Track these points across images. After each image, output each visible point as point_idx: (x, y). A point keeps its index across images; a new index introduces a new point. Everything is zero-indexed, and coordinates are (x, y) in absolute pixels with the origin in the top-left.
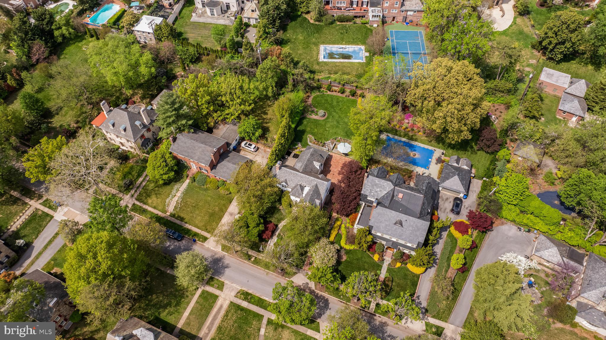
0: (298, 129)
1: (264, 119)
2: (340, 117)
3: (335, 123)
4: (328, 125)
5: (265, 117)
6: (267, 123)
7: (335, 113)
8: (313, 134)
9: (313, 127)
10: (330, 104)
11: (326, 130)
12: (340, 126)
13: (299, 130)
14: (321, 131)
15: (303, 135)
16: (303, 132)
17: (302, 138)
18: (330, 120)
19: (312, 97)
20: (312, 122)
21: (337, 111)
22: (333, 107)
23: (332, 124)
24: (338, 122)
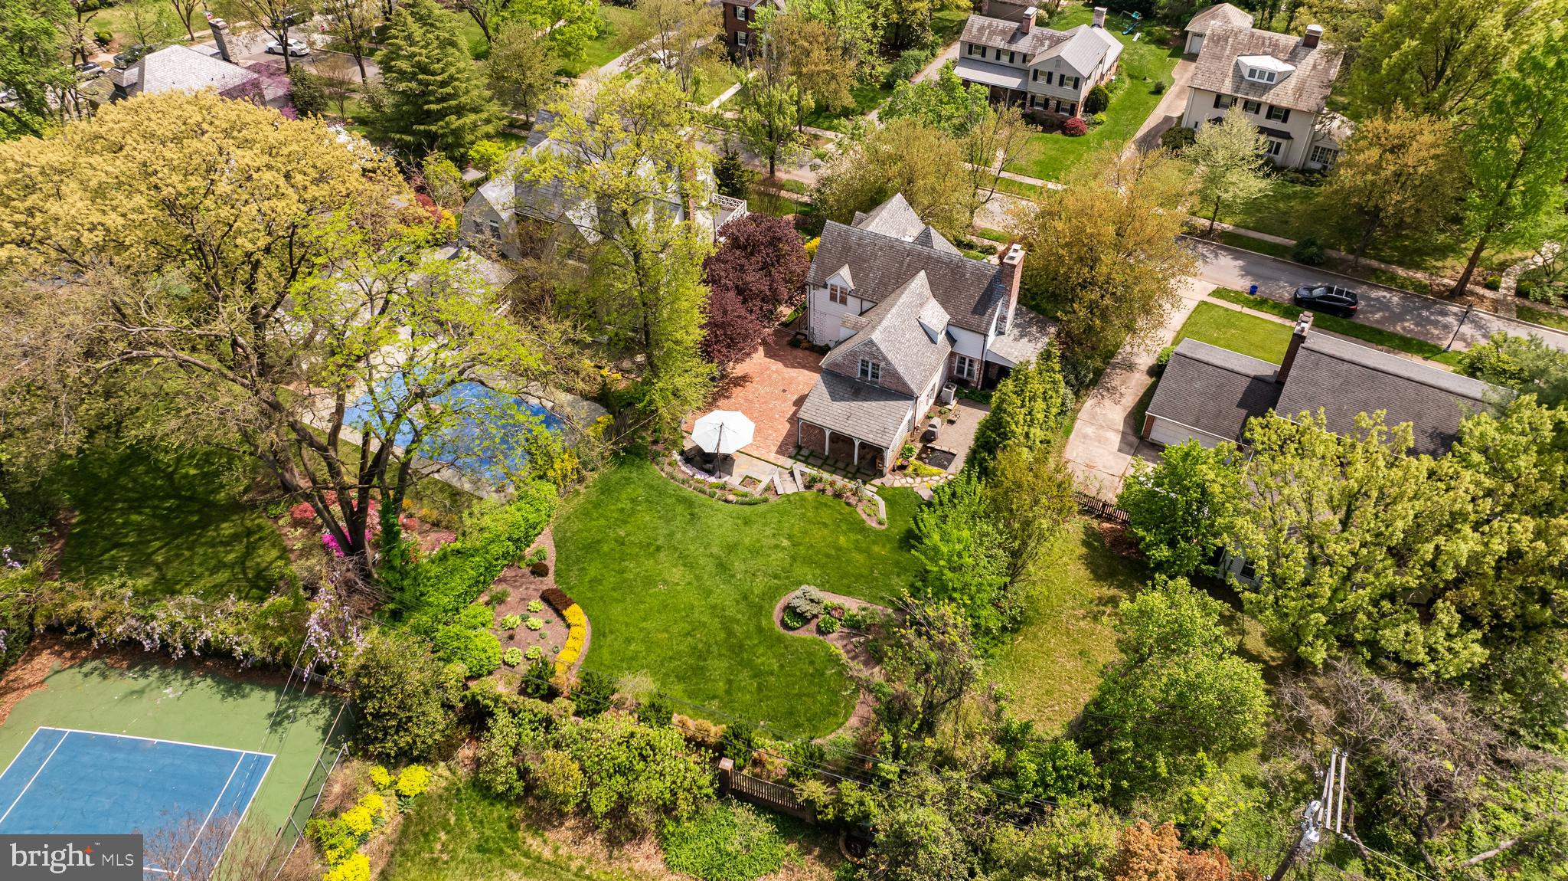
2: (708, 593)
3: (738, 566)
4: (777, 559)
7: (731, 612)
8: (860, 527)
9: (859, 558)
10: (749, 664)
11: (790, 537)
12: (715, 550)
14: (818, 534)
15: (908, 530)
16: (911, 540)
18: (759, 585)
19: (852, 721)
20: (858, 577)
21: (716, 624)
22: (736, 649)
23: (754, 564)
24: (722, 567)
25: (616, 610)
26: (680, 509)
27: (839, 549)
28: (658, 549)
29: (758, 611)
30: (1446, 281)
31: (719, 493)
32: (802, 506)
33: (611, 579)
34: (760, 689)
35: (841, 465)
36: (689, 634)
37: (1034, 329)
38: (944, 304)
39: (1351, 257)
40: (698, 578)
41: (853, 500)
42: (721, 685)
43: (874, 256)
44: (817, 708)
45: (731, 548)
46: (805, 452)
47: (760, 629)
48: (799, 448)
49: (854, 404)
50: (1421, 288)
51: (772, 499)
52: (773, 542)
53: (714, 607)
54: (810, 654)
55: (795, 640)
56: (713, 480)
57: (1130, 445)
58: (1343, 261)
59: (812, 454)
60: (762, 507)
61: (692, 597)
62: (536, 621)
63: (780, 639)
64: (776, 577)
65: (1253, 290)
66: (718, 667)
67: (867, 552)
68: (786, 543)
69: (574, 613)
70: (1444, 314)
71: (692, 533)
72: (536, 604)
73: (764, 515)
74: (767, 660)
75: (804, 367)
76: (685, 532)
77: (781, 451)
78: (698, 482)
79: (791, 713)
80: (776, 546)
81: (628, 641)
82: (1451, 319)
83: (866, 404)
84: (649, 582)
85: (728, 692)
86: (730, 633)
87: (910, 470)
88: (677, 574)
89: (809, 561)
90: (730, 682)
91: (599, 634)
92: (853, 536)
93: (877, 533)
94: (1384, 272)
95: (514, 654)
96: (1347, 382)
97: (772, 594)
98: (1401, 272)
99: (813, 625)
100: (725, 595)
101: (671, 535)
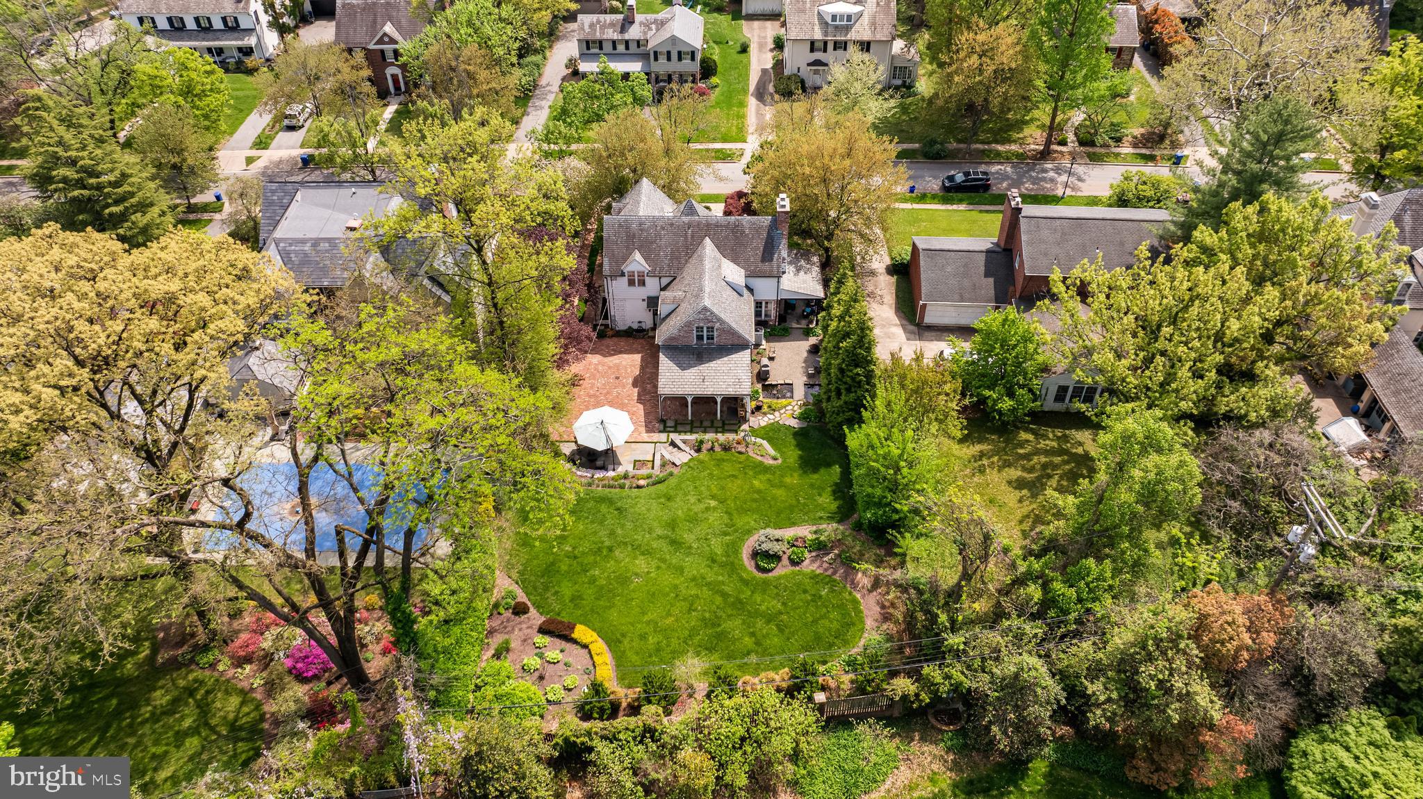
0: (837, 469)
1: (1007, 464)
2: (680, 570)
3: (688, 537)
4: (716, 519)
5: (1015, 473)
6: (982, 455)
7: (711, 577)
8: (762, 469)
9: (780, 493)
10: (757, 614)
11: (713, 497)
12: (659, 532)
13: (828, 465)
14: (734, 487)
15: (801, 457)
16: (810, 464)
17: (799, 446)
18: (717, 546)
19: (869, 623)
20: (791, 508)
21: (706, 593)
22: (739, 605)
23: (701, 530)
24: (675, 543)
25: (613, 615)
26: (604, 508)
27: (759, 492)
28: (610, 549)
29: (732, 567)
30: (1033, 147)
31: (627, 483)
32: (705, 469)
33: (589, 592)
34: (781, 630)
35: (707, 423)
36: (690, 610)
37: (802, 262)
38: (735, 260)
39: (962, 146)
40: (663, 560)
41: (741, 448)
42: (748, 641)
43: (658, 235)
44: (835, 625)
45: (672, 525)
46: (670, 423)
47: (746, 583)
48: (663, 421)
49: (702, 367)
50: (1021, 157)
51: (675, 471)
52: (702, 506)
53: (694, 579)
54: (799, 585)
55: (779, 578)
56: (611, 474)
57: (912, 332)
58: (959, 150)
59: (677, 423)
60: (672, 482)
61: (668, 579)
62: (553, 655)
63: (766, 583)
64: (725, 534)
65: (912, 190)
66: (734, 626)
67: (782, 485)
68: (713, 503)
69: (582, 632)
70: (1045, 171)
71: (629, 525)
72: (541, 640)
73: (678, 486)
74: (770, 604)
75: (621, 352)
76: (623, 526)
77: (650, 430)
78: (601, 480)
79: (818, 638)
80: (708, 509)
81: (643, 637)
82: (1051, 174)
83: (713, 364)
84: (624, 580)
85: (758, 643)
86: (724, 595)
87: (765, 409)
88: (641, 564)
89: (743, 511)
90: (753, 634)
91: (613, 642)
92: (764, 477)
93: (777, 467)
94: (990, 151)
95: (555, 690)
96: (1064, 234)
97: (733, 549)
98: (1000, 148)
99: (785, 561)
100: (694, 566)
101: (612, 534)
